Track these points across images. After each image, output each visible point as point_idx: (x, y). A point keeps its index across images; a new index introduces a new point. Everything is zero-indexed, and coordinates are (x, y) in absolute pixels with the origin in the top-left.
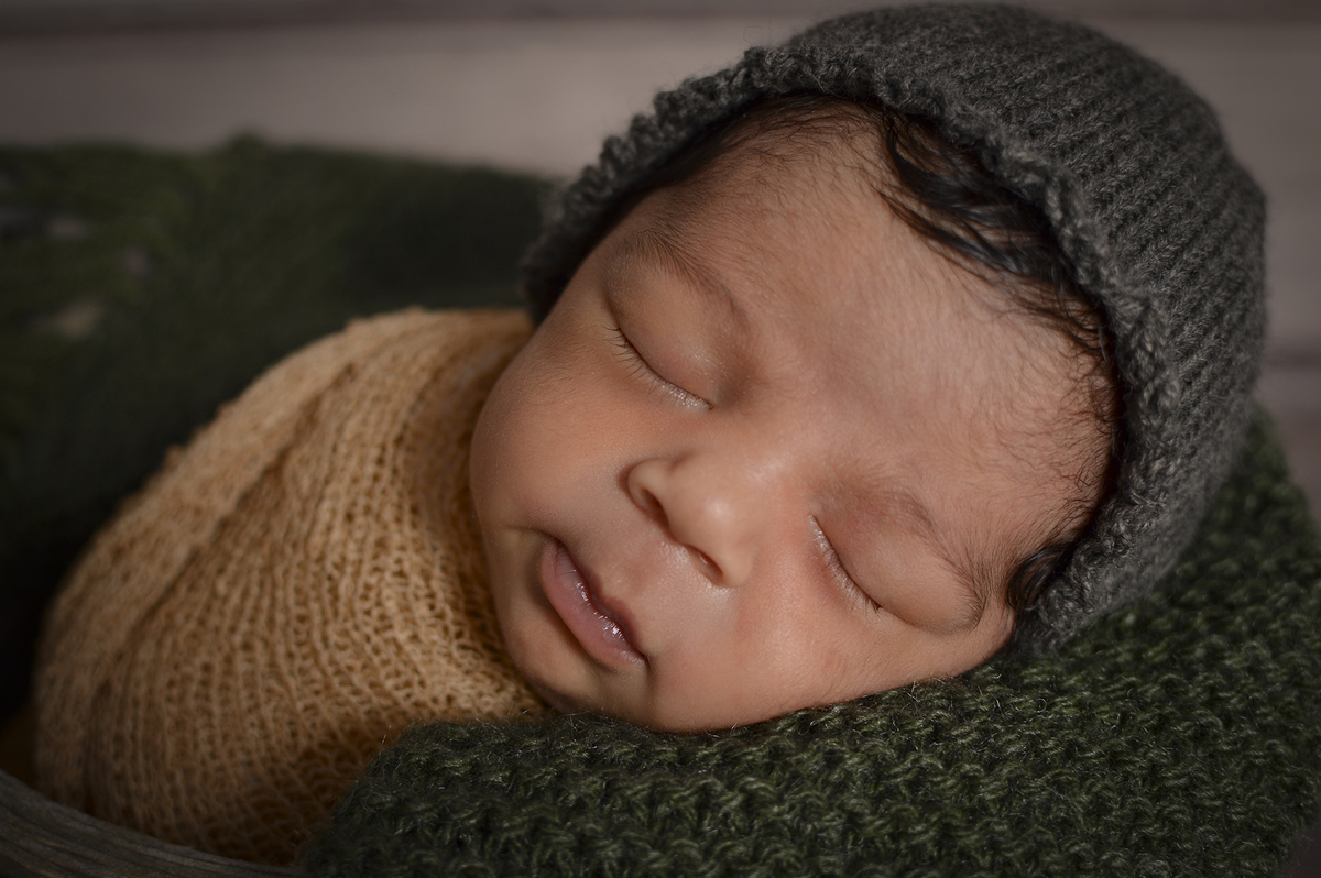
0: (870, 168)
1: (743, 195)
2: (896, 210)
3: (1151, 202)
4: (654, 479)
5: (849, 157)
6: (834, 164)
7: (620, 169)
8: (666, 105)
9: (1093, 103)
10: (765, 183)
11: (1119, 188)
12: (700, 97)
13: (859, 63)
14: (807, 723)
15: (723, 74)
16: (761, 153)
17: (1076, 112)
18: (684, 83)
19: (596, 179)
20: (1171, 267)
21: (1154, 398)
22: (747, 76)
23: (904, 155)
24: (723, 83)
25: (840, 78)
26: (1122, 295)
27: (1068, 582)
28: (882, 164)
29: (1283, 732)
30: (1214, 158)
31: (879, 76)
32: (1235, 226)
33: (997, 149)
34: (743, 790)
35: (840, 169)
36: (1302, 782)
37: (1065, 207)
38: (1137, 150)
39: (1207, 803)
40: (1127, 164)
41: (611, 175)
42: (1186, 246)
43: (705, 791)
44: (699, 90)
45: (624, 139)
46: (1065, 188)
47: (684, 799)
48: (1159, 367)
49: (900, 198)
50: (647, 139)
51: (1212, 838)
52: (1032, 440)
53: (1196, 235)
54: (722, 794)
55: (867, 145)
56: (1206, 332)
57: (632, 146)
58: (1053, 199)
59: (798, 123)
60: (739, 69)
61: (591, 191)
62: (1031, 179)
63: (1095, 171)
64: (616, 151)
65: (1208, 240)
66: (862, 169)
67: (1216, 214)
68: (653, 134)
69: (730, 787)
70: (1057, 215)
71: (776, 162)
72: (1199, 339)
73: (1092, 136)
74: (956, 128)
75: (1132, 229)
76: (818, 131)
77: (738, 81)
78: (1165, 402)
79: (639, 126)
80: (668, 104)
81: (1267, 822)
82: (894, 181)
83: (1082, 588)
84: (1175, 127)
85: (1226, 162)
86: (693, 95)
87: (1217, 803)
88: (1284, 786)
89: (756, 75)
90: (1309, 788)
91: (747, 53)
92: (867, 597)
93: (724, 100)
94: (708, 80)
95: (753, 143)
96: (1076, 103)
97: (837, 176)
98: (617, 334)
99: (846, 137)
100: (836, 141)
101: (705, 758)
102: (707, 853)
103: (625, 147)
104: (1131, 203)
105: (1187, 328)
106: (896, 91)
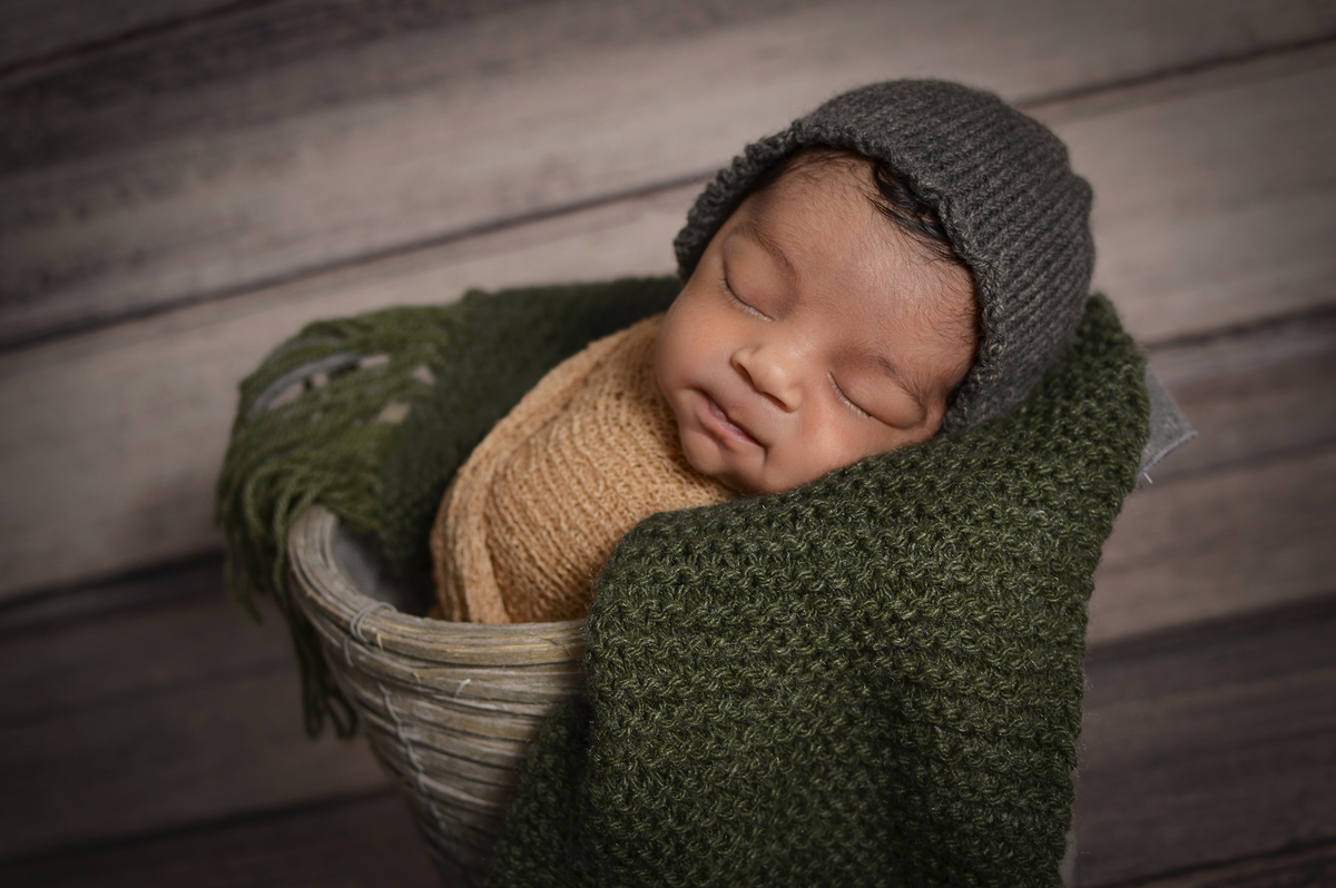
0: (863, 187)
1: (794, 199)
2: (878, 208)
3: (1007, 204)
4: (744, 358)
5: (853, 181)
6: (844, 185)
7: (728, 187)
8: (752, 152)
9: (980, 146)
10: (806, 193)
11: (988, 197)
12: (769, 147)
13: (849, 131)
14: (843, 473)
15: (781, 135)
16: (805, 175)
17: (970, 152)
18: (761, 140)
19: (714, 192)
20: (1015, 241)
21: (990, 314)
22: (794, 136)
23: (882, 179)
24: (781, 141)
25: (840, 138)
26: (976, 260)
27: (956, 408)
28: (870, 184)
29: (1109, 442)
30: (1056, 172)
31: (858, 138)
32: (1066, 212)
33: (916, 181)
34: (813, 506)
35: (847, 188)
36: (1121, 467)
37: (948, 212)
38: (1002, 174)
39: (1065, 481)
40: (994, 183)
41: (723, 191)
42: (1028, 227)
43: (794, 511)
44: (769, 144)
45: (729, 170)
46: (949, 202)
47: (784, 516)
48: (993, 296)
49: (882, 202)
50: (743, 171)
51: (1069, 498)
52: (949, 326)
53: (1035, 220)
54: (803, 509)
55: (865, 172)
56: (1038, 275)
57: (734, 174)
58: (942, 206)
59: (829, 159)
60: (790, 131)
61: (713, 199)
62: (933, 196)
63: (975, 187)
64: (725, 176)
65: (1043, 222)
66: (859, 188)
67: (1052, 206)
68: (745, 168)
69: (807, 506)
70: (945, 216)
71: (813, 182)
72: (1033, 279)
73: (976, 166)
74: (896, 169)
75: (993, 220)
76: (837, 164)
77: (789, 139)
78: (995, 315)
79: (737, 163)
80: (752, 150)
81: (1103, 489)
82: (877, 193)
83: (963, 410)
84: (1031, 157)
85: (1066, 173)
86: (765, 147)
87: (1071, 480)
88: (1111, 470)
89: (798, 136)
90: (1126, 470)
91: (793, 123)
92: (862, 410)
93: (782, 149)
94: (773, 138)
95: (803, 169)
96: (969, 146)
97: (845, 192)
98: (723, 282)
99: (851, 169)
100: (845, 170)
101: (793, 497)
102: (800, 539)
103: (730, 175)
104: (994, 205)
105: (1025, 273)
106: (867, 147)
